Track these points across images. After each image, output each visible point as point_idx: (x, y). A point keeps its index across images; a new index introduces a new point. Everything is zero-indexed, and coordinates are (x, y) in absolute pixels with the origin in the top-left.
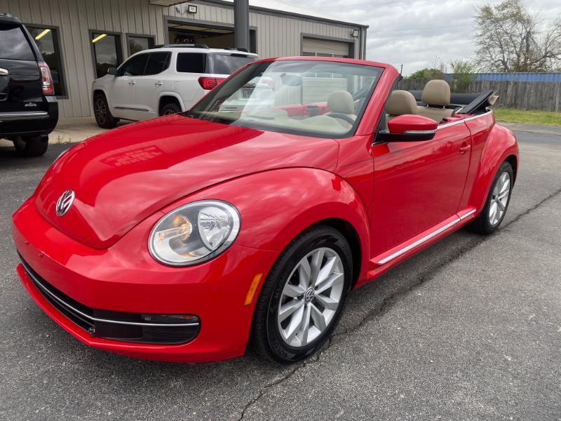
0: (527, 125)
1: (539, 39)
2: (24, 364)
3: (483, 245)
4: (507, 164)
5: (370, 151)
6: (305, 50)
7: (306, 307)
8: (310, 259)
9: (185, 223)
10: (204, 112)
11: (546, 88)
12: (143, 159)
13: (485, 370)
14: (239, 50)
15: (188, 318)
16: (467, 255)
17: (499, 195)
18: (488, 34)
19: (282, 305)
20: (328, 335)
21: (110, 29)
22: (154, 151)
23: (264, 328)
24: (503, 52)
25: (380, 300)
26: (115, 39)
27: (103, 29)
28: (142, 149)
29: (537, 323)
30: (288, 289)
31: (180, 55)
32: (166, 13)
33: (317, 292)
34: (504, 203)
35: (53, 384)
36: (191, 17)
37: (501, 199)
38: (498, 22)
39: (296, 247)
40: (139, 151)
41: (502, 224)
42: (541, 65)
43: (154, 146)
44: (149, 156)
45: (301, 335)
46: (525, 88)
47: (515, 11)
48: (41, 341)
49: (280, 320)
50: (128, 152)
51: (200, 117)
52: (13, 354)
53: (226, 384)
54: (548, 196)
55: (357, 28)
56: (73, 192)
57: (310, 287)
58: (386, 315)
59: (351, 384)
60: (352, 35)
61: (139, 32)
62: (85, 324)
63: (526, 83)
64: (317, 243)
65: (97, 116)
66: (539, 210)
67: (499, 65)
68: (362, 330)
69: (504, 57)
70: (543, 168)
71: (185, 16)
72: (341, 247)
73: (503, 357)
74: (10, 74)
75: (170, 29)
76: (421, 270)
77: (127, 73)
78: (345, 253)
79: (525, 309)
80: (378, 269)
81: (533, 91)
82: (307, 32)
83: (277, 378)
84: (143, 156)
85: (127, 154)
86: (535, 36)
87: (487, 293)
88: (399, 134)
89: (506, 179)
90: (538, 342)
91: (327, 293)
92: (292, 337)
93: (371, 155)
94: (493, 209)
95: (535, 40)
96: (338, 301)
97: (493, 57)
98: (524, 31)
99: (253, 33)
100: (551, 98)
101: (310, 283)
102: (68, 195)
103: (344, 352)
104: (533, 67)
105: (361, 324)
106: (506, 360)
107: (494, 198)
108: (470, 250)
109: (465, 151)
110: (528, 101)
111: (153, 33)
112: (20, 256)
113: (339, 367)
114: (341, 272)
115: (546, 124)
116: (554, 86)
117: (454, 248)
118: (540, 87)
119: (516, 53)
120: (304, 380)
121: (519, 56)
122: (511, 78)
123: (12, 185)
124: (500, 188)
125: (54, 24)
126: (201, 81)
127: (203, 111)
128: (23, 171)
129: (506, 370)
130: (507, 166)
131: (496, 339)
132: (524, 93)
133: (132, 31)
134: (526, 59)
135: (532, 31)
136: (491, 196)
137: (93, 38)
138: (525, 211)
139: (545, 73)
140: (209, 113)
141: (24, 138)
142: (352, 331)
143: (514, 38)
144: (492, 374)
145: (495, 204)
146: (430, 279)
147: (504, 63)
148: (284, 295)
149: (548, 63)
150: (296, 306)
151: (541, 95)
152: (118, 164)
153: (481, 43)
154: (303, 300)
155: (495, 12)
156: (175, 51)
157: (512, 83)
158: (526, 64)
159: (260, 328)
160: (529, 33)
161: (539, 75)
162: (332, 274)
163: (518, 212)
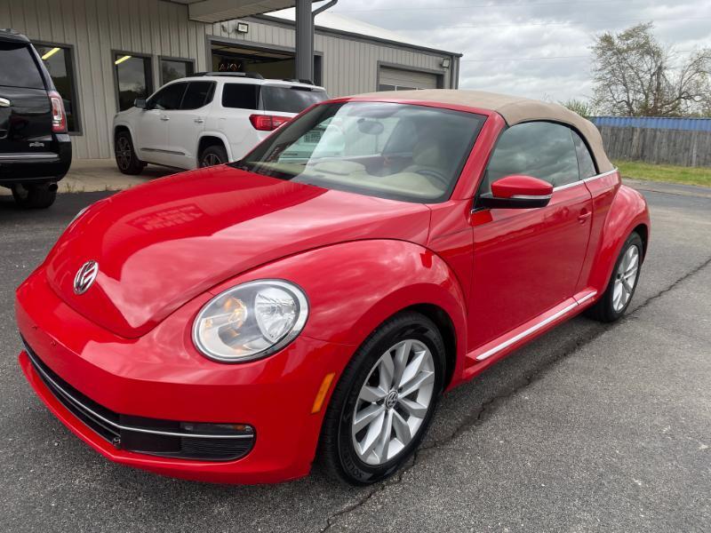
0: (657, 183)
1: (672, 76)
2: (26, 481)
3: (605, 336)
4: (635, 235)
5: (469, 220)
6: (383, 82)
7: (386, 414)
8: (393, 354)
9: (239, 306)
10: (260, 163)
11: (681, 137)
12: (179, 222)
13: (610, 498)
14: (301, 81)
15: (239, 427)
16: (586, 349)
17: (625, 274)
18: (610, 68)
19: (358, 411)
20: (414, 449)
21: (137, 50)
22: (194, 211)
23: (335, 441)
24: (627, 91)
25: (478, 405)
26: (144, 62)
27: (129, 50)
28: (178, 208)
29: (673, 438)
30: (366, 392)
31: (227, 86)
32: (209, 32)
33: (400, 396)
34: (631, 283)
35: (63, 507)
36: (240, 37)
37: (627, 279)
38: (621, 53)
39: (377, 338)
40: (175, 211)
41: (628, 311)
42: (674, 108)
43: (193, 205)
44: (186, 218)
45: (381, 449)
46: (655, 136)
47: (643, 42)
48: (47, 451)
49: (355, 431)
50: (160, 212)
51: (255, 169)
52: (12, 467)
53: (284, 511)
54: (684, 274)
55: (447, 57)
56: (96, 264)
57: (393, 389)
58: (485, 424)
59: (441, 513)
60: (441, 66)
61: (175, 55)
62: (108, 433)
63: (655, 131)
64: (402, 334)
65: (118, 158)
66: (674, 292)
67: (622, 107)
68: (455, 444)
69: (628, 97)
70: (678, 239)
71: (233, 36)
72: (432, 339)
73: (632, 481)
74: (11, 106)
75: (214, 52)
76: (528, 367)
77: (159, 106)
78: (437, 347)
79: (658, 420)
80: (476, 366)
81: (664, 140)
82: (386, 60)
83: (349, 504)
84: (179, 218)
85: (160, 215)
86: (666, 72)
87: (611, 399)
88: (505, 199)
89: (635, 253)
90: (674, 463)
91: (412, 397)
92: (369, 452)
93: (471, 224)
94: (618, 291)
95: (667, 77)
96: (426, 407)
97: (615, 97)
98: (654, 64)
99: (318, 59)
100: (687, 149)
101: (393, 384)
102: (90, 267)
103: (433, 471)
104: (664, 110)
105: (454, 436)
106: (635, 485)
107: (619, 277)
108: (589, 342)
109: (585, 219)
110: (658, 152)
111: (193, 56)
112: (25, 342)
113: (427, 491)
114: (431, 370)
115: (681, 182)
116: (691, 135)
117: (569, 339)
118: (673, 135)
119: (645, 93)
120: (383, 508)
121: (647, 97)
122: (638, 123)
123: (10, 246)
124: (627, 264)
125: (68, 42)
126: (253, 119)
127: (259, 161)
128: (24, 228)
129: (635, 498)
130: (636, 238)
131: (623, 457)
132: (653, 142)
133: (167, 54)
134: (656, 100)
135: (664, 65)
136: (615, 275)
137: (116, 60)
138: (657, 293)
139: (679, 118)
140: (265, 164)
141: (26, 185)
142: (443, 444)
143: (641, 74)
144: (618, 502)
145: (621, 285)
146: (539, 379)
147: (629, 104)
148: (361, 400)
149: (683, 107)
150: (375, 413)
151: (675, 145)
152: (148, 227)
153: (600, 79)
154: (383, 406)
155: (616, 41)
156: (221, 81)
157: (639, 130)
158: (655, 107)
159: (330, 441)
160: (660, 68)
161: (671, 120)
162: (420, 373)
163: (648, 294)
